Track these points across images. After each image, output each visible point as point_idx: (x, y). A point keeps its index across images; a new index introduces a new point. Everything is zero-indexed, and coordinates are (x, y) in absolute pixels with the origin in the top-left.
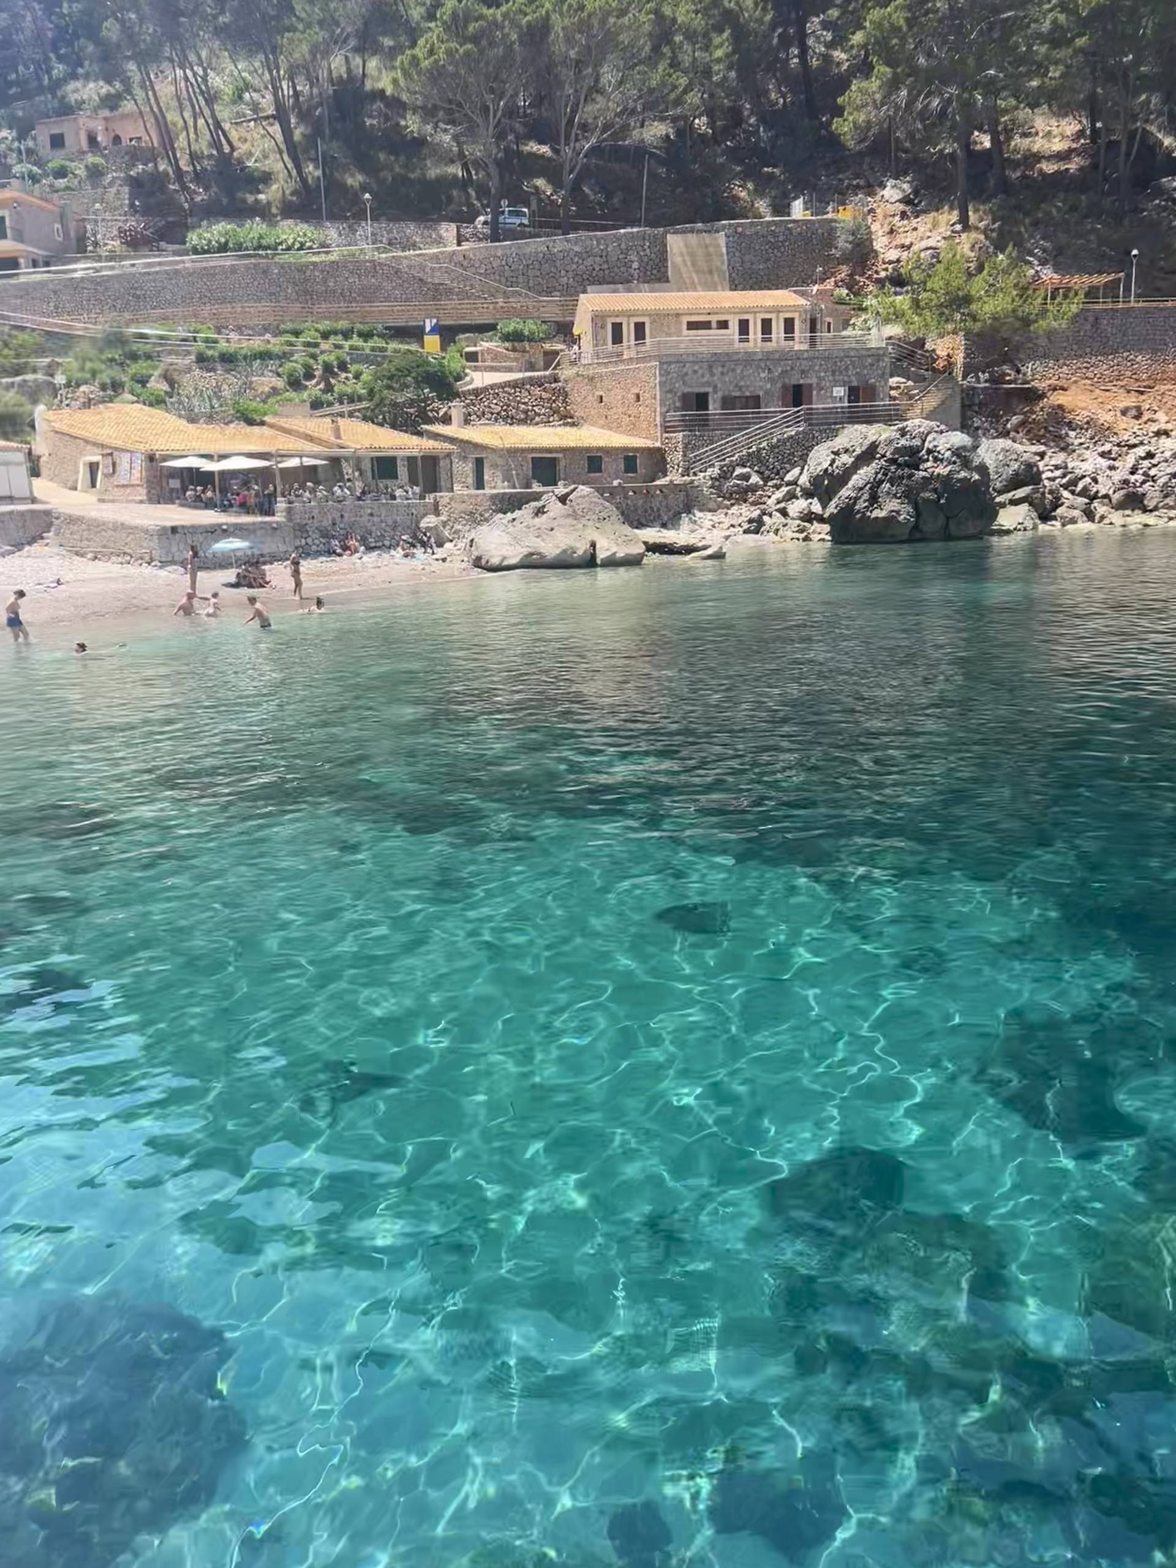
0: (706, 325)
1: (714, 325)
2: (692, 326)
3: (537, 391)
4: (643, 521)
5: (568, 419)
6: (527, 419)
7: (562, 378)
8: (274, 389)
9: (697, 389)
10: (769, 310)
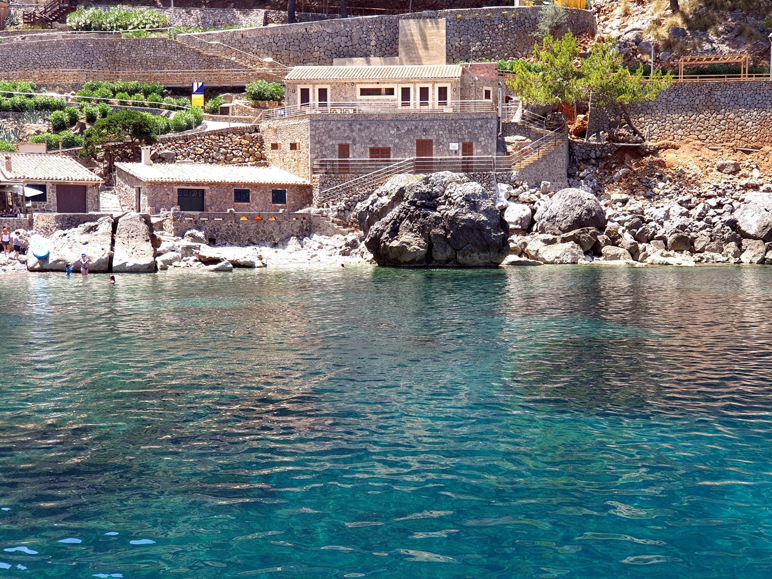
0: (377, 92)
1: (383, 91)
2: (364, 92)
3: (237, 139)
4: (254, 240)
6: (227, 161)
7: (261, 129)
8: (38, 132)
9: (340, 142)
10: (426, 80)
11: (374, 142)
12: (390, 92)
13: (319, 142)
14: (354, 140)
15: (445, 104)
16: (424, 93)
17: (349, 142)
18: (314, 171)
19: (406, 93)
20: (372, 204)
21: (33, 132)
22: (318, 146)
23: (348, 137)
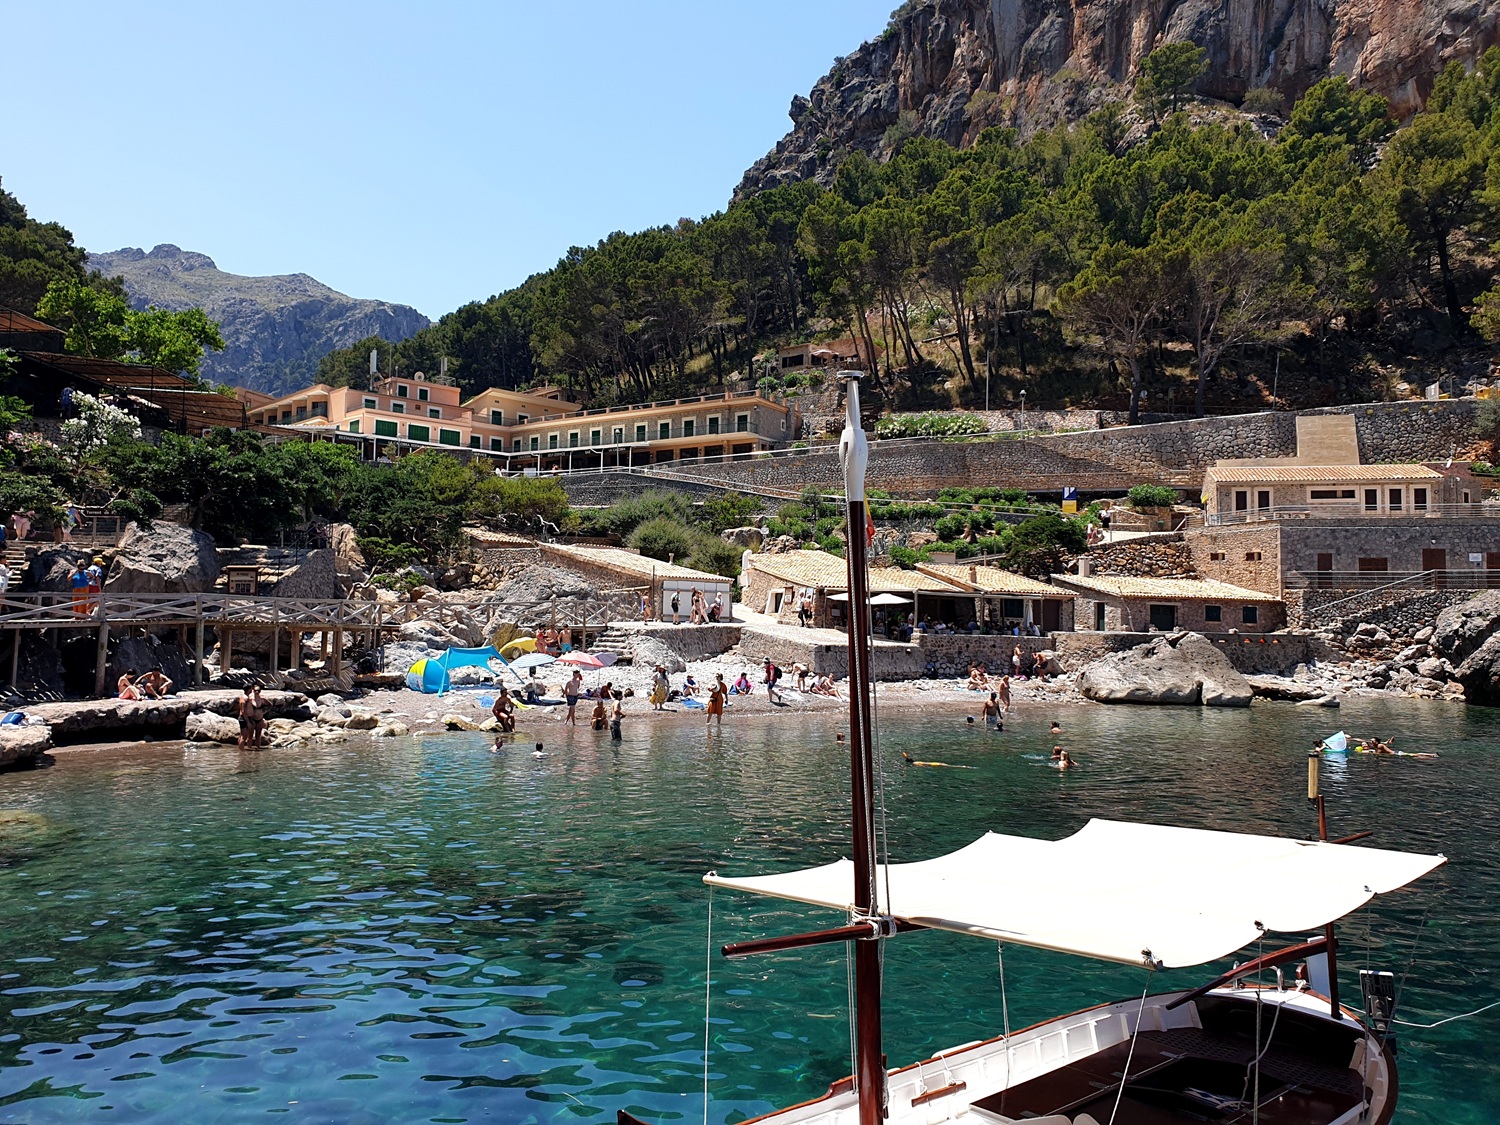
0: (1332, 494)
1: (1339, 494)
2: (1315, 495)
3: (1161, 548)
4: (1260, 667)
5: (1191, 573)
6: (1151, 572)
7: (1186, 537)
8: (928, 541)
9: (1319, 551)
10: (1398, 481)
11: (1365, 552)
12: (1350, 494)
13: (1292, 551)
14: (1338, 550)
15: (1425, 508)
16: (1395, 496)
17: (1332, 551)
18: (1287, 584)
19: (1371, 497)
20: (1462, 627)
21: (922, 541)
22: (1291, 556)
23: (1330, 546)
